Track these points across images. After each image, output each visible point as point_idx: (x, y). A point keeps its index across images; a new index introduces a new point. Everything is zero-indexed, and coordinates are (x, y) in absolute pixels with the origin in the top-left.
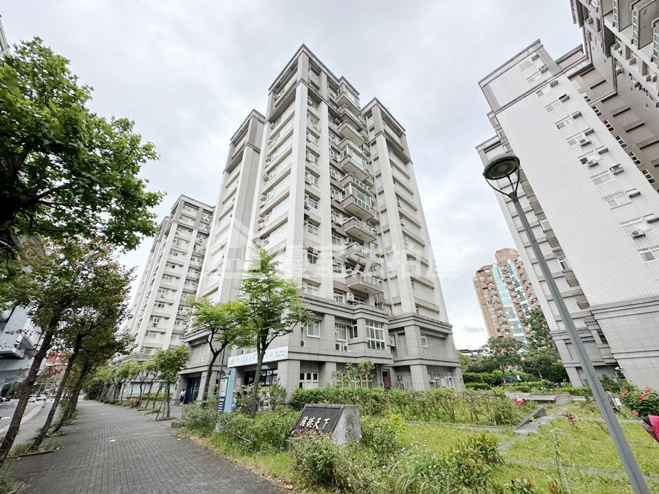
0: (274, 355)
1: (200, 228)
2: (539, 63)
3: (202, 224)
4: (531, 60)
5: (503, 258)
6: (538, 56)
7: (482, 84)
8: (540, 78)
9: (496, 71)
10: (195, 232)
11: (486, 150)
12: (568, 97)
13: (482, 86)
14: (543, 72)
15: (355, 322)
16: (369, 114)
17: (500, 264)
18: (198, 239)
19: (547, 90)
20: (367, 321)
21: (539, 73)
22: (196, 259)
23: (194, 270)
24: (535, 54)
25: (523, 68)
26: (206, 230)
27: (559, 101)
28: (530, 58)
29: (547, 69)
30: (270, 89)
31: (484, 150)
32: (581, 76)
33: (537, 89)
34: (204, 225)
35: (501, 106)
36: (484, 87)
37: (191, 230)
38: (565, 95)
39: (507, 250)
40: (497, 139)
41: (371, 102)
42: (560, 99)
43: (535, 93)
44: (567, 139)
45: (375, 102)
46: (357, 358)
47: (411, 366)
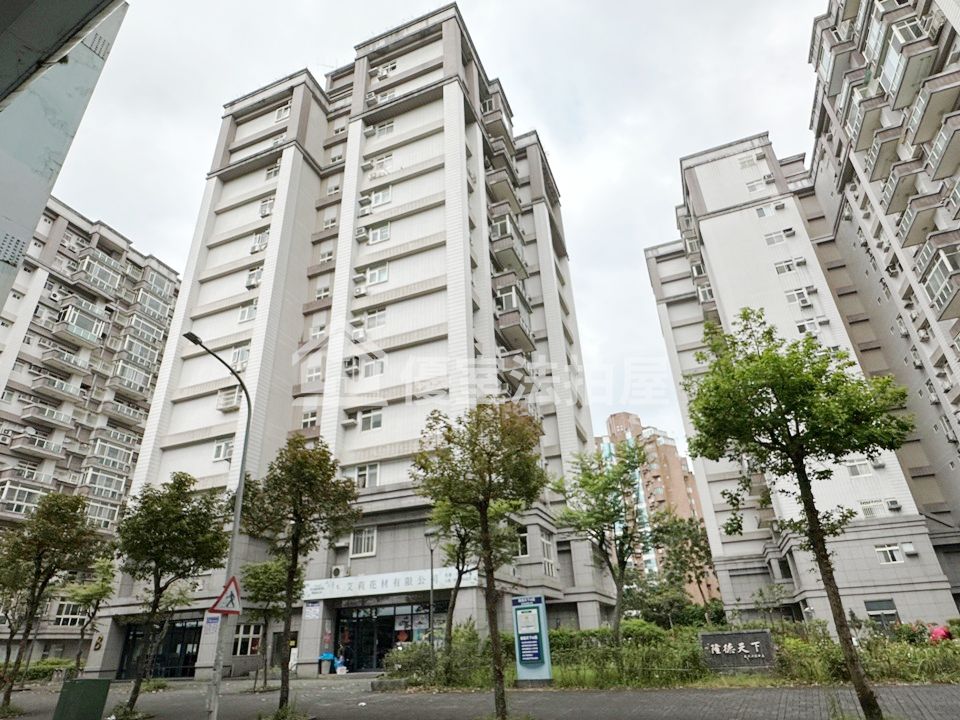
1: (54, 267)
2: (764, 168)
3: (59, 257)
4: (755, 158)
5: (618, 429)
6: (764, 157)
7: (686, 164)
8: (763, 191)
9: (707, 152)
10: (42, 275)
11: (661, 259)
12: (794, 233)
13: (684, 166)
14: (768, 183)
15: (523, 529)
16: (521, 154)
17: (613, 437)
18: (47, 293)
19: (770, 211)
20: (543, 529)
21: (764, 182)
22: (35, 340)
23: (26, 367)
24: (759, 151)
25: (744, 165)
26: (69, 273)
27: (782, 233)
28: (753, 154)
29: (773, 181)
30: (358, 48)
31: (657, 258)
32: (800, 198)
33: (758, 204)
34: (65, 261)
35: (709, 210)
36: (687, 171)
37: (31, 268)
38: (790, 229)
39: (627, 415)
40: (680, 246)
41: (526, 135)
42: (784, 231)
43: (754, 209)
44: (787, 292)
45: (534, 138)
46: (527, 587)
47: (578, 604)
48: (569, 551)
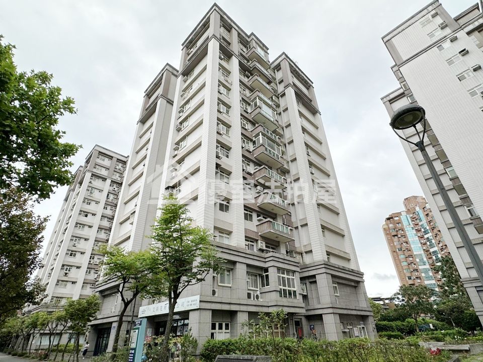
0: (186, 304)
1: (113, 177)
2: (439, 20)
3: (115, 173)
4: (430, 17)
5: (411, 206)
6: (437, 14)
7: (385, 40)
8: (440, 34)
9: (398, 27)
10: (109, 181)
11: (392, 101)
12: (468, 52)
13: (385, 42)
14: (442, 28)
15: (266, 270)
16: (278, 68)
17: (408, 211)
18: (112, 188)
19: (447, 44)
20: (279, 269)
21: (439, 29)
22: (109, 208)
23: (106, 219)
24: (434, 12)
25: (424, 25)
26: (119, 179)
27: (459, 55)
28: (429, 16)
29: (446, 26)
30: (183, 45)
31: (389, 101)
32: (479, 32)
33: (438, 44)
34: (118, 175)
35: (404, 60)
36: (387, 41)
37: (104, 179)
38: (465, 49)
39: (415, 197)
40: (401, 91)
41: (280, 57)
42: (460, 53)
43: (435, 48)
44: (468, 91)
45: (284, 56)
46: (269, 307)
47: (323, 315)
48: (315, 282)
